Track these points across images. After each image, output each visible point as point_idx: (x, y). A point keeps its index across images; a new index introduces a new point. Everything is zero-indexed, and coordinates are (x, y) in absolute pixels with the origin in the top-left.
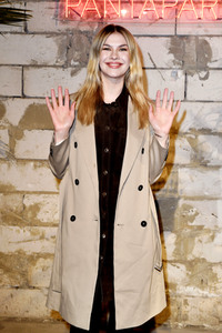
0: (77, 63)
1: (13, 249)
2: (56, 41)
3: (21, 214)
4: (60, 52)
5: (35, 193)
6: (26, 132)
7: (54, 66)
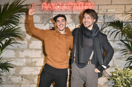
0: (46, 22)
1: (29, 73)
2: (40, 16)
3: (31, 64)
4: (41, 20)
5: (35, 58)
6: (32, 41)
7: (39, 23)
